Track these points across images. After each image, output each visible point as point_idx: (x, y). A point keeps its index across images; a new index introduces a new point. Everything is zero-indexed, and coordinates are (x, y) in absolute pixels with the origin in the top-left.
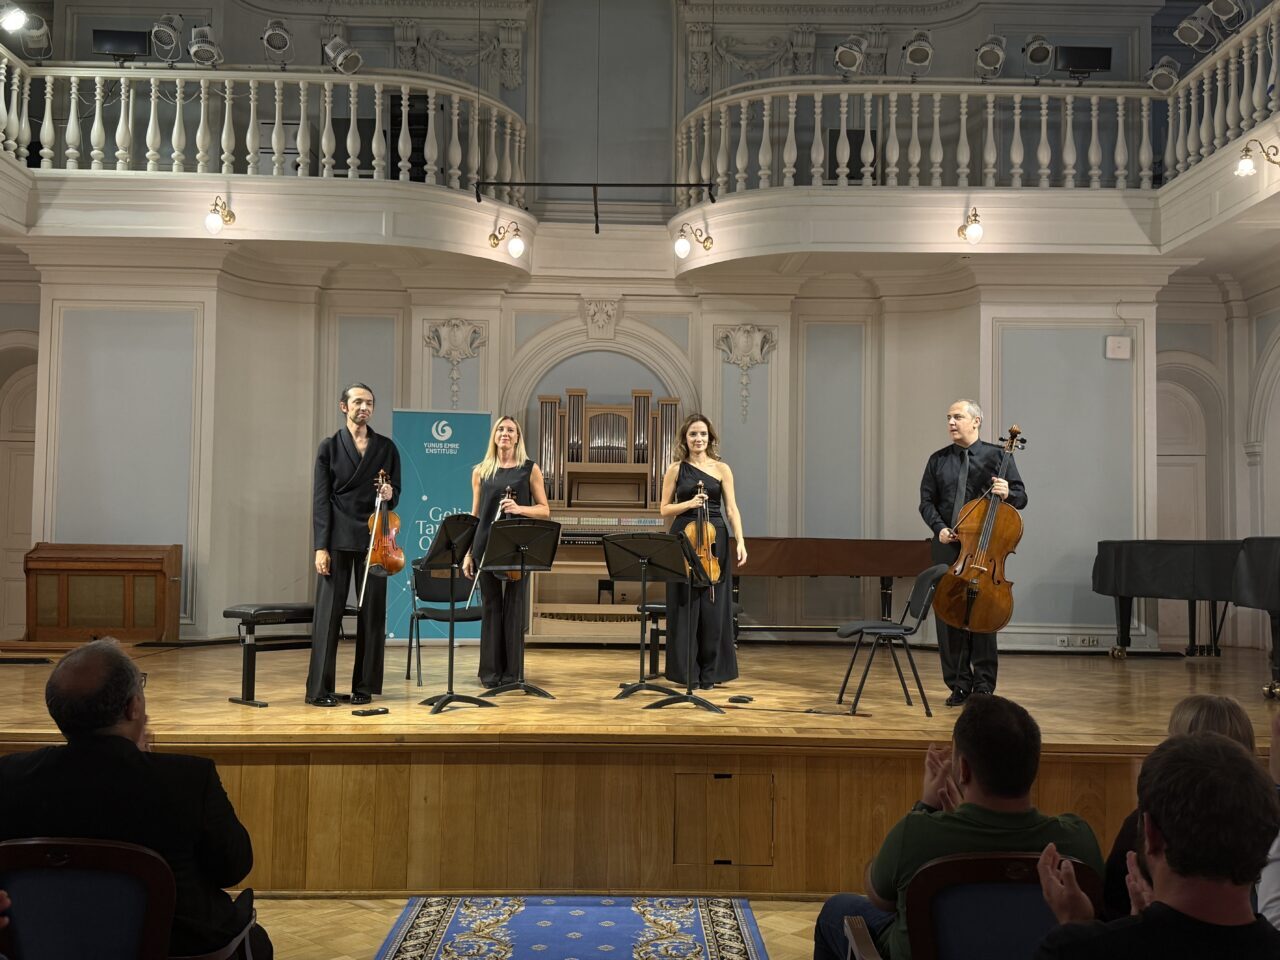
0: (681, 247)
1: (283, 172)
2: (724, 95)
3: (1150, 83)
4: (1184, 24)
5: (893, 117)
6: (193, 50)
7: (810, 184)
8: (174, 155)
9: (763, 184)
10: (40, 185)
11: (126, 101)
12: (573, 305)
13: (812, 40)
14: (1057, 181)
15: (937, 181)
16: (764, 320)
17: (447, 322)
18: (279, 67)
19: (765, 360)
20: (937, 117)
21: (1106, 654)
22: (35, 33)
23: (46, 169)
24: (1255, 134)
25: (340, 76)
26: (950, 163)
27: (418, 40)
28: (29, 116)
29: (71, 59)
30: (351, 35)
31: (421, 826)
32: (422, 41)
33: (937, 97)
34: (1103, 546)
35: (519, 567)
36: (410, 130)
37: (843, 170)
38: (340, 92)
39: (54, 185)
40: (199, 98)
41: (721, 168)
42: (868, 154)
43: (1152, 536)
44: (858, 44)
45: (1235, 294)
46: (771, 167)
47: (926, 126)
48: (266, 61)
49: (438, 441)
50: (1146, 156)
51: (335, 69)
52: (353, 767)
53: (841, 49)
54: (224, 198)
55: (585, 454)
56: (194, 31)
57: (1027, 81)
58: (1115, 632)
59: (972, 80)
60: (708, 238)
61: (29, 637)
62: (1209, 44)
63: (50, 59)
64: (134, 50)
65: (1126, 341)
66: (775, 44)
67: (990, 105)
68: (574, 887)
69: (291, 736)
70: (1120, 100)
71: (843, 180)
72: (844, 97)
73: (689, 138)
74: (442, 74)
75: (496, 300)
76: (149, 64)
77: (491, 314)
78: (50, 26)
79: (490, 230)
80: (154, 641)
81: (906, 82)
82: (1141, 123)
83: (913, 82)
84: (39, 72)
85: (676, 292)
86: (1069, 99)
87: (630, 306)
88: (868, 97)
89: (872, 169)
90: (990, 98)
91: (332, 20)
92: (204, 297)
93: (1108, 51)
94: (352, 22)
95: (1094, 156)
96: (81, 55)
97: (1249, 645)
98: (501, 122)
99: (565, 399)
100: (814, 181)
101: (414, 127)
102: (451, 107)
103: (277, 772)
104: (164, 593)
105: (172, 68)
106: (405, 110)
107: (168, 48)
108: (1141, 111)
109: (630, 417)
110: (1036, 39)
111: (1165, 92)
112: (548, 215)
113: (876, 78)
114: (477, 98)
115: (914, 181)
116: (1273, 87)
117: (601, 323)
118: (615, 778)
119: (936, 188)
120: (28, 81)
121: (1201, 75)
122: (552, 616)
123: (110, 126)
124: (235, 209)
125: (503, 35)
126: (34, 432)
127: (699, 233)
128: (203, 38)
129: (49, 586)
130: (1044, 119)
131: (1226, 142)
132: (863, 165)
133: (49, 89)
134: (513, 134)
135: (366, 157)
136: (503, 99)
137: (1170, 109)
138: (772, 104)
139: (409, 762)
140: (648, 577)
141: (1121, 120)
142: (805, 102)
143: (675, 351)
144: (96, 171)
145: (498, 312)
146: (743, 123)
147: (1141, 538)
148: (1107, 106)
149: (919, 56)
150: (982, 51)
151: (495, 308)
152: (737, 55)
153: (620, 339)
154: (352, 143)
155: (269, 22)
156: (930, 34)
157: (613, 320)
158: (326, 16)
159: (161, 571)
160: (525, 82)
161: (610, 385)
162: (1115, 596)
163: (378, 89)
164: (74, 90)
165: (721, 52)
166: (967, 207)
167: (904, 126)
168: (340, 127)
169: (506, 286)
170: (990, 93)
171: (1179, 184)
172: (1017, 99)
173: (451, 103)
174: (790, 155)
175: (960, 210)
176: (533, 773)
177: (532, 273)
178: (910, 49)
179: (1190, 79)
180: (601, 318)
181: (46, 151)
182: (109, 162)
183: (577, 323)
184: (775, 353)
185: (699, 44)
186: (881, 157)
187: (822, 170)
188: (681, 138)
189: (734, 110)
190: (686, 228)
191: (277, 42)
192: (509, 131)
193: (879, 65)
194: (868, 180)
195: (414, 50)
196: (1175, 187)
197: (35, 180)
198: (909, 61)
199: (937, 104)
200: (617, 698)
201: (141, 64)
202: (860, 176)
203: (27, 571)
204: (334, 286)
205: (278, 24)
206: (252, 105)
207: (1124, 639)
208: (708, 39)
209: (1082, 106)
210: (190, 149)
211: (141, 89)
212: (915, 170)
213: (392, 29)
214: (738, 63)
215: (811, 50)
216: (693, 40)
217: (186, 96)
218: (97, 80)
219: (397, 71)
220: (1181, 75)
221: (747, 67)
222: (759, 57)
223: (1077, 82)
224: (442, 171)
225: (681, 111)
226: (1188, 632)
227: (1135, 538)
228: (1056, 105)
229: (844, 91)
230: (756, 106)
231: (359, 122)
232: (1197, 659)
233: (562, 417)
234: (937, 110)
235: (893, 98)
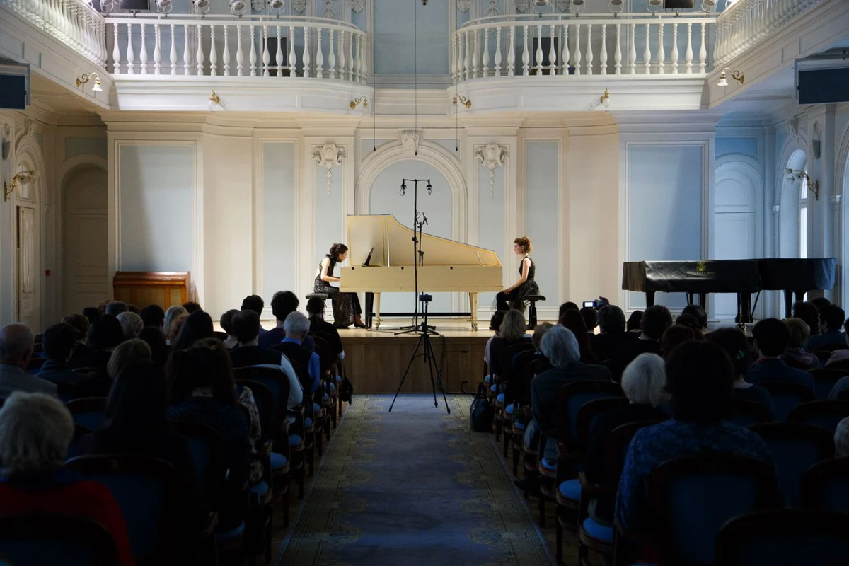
1: (243, 74)
2: (476, 23)
5: (566, 37)
7: (522, 74)
8: (184, 66)
9: (497, 74)
10: (115, 83)
11: (158, 36)
15: (590, 71)
16: (502, 142)
17: (324, 146)
18: (238, 18)
19: (502, 165)
20: (590, 37)
23: (117, 75)
25: (272, 22)
26: (597, 61)
33: (590, 26)
36: (309, 51)
37: (539, 67)
39: (123, 83)
41: (475, 63)
42: (553, 57)
46: (501, 65)
47: (584, 41)
50: (703, 55)
59: (609, 16)
60: (469, 102)
67: (619, 30)
70: (690, 25)
71: (540, 72)
72: (540, 28)
73: (458, 43)
77: (349, 140)
79: (351, 100)
81: (573, 18)
83: (577, 18)
86: (662, 25)
88: (553, 27)
89: (555, 66)
102: (329, 36)
113: (558, 15)
114: (342, 28)
115: (578, 72)
119: (590, 75)
120: (104, 26)
123: (150, 51)
127: (463, 99)
130: (648, 37)
133: (116, 31)
134: (360, 43)
135: (286, 65)
136: (354, 23)
143: (452, 159)
144: (144, 75)
145: (352, 139)
148: (682, 28)
154: (279, 57)
157: (417, 142)
159: (183, 285)
160: (365, 8)
163: (292, 28)
164: (130, 31)
167: (572, 42)
168: (272, 49)
170: (619, 23)
172: (633, 26)
173: (329, 33)
174: (511, 58)
180: (410, 142)
181: (116, 64)
183: (397, 144)
184: (508, 161)
186: (560, 60)
188: (454, 43)
189: (481, 32)
190: (457, 96)
194: (553, 72)
197: (113, 80)
199: (590, 30)
202: (549, 70)
203: (114, 286)
204: (261, 126)
209: (669, 29)
210: (193, 62)
212: (578, 66)
217: (190, 33)
218: (142, 25)
223: (668, 14)
225: (454, 23)
228: (654, 29)
229: (540, 24)
230: (493, 31)
234: (590, 33)
235: (566, 27)
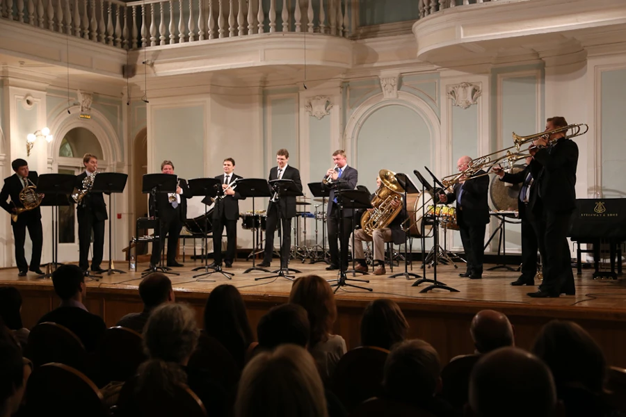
7: (462, 4)
8: (179, 35)
17: (314, 98)
19: (475, 103)
123: (157, 24)
133: (134, 12)
144: (153, 47)
151: (337, 88)
153: (401, 98)
157: (395, 88)
164: (143, 11)
180: (390, 88)
184: (480, 98)
210: (186, 31)
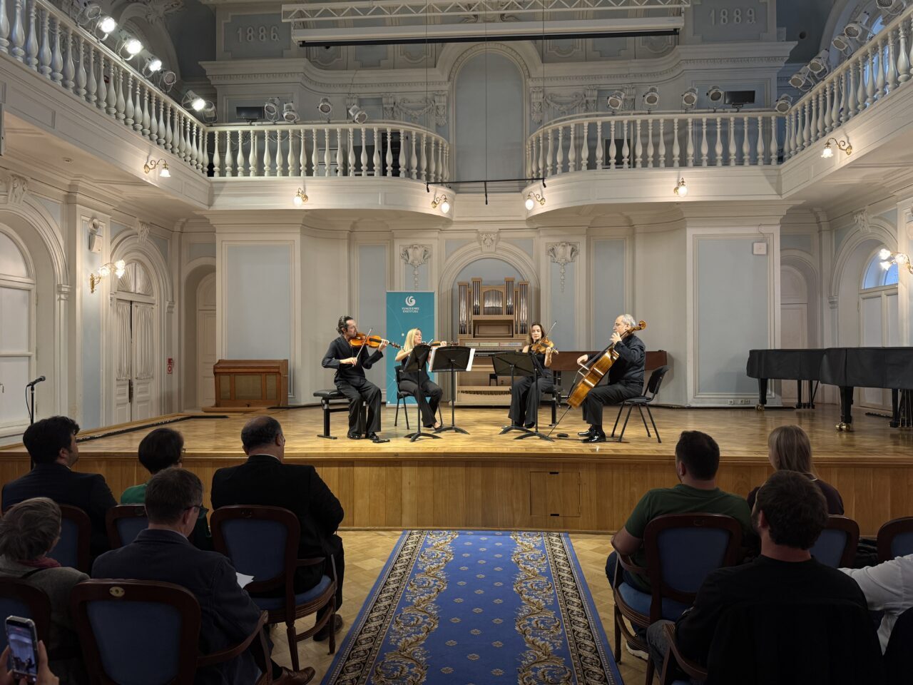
0: (529, 204)
1: (330, 174)
2: (550, 124)
3: (776, 108)
4: (794, 77)
5: (639, 132)
6: (285, 115)
7: (596, 168)
8: (277, 168)
9: (571, 169)
10: (214, 185)
11: (253, 141)
12: (474, 235)
13: (596, 93)
14: (726, 162)
15: (662, 165)
16: (573, 240)
17: (412, 246)
18: (326, 122)
19: (573, 261)
20: (662, 131)
21: (753, 408)
22: (209, 110)
23: (216, 177)
24: (832, 135)
25: (355, 125)
26: (669, 155)
27: (394, 103)
28: (208, 151)
29: (226, 122)
30: (361, 103)
31: (408, 497)
32: (396, 104)
33: (662, 121)
34: (752, 352)
35: (450, 370)
36: (392, 150)
37: (613, 161)
38: (357, 133)
39: (222, 184)
40: (288, 139)
41: (549, 162)
42: (626, 152)
43: (778, 347)
44: (620, 95)
45: (823, 218)
46: (575, 161)
47: (656, 135)
48: (320, 119)
49: (408, 306)
50: (774, 147)
51: (354, 121)
52: (375, 468)
53: (610, 98)
54: (303, 189)
55: (482, 311)
56: (285, 105)
57: (710, 110)
58: (758, 397)
59: (680, 111)
60: (543, 199)
61: (217, 405)
62: (808, 87)
63: (216, 122)
64: (256, 115)
65: (764, 245)
66: (576, 96)
67: (690, 124)
68: (482, 526)
69: (345, 453)
70: (760, 118)
71: (613, 166)
72: (613, 123)
73: (532, 147)
74: (407, 121)
75: (435, 234)
76: (264, 123)
77: (433, 241)
78: (216, 106)
79: (432, 200)
80: (276, 406)
81: (645, 114)
82: (771, 130)
83: (649, 113)
84: (211, 129)
85: (526, 227)
86: (732, 119)
87: (503, 235)
88: (625, 122)
89: (628, 160)
90: (690, 120)
91: (351, 96)
92: (294, 237)
93: (754, 92)
94: (362, 96)
95: (746, 149)
96: (231, 120)
97: (831, 402)
98: (437, 144)
99: (471, 283)
100: (598, 167)
101: (394, 148)
102: (412, 138)
103: (339, 470)
104: (280, 382)
105: (275, 124)
106: (389, 141)
107: (272, 114)
108: (771, 123)
109: (503, 291)
110: (714, 88)
111: (784, 113)
112: (461, 190)
113: (629, 112)
114: (424, 132)
115: (651, 165)
116: (842, 109)
117: (488, 244)
118: (500, 474)
119: (662, 168)
120: (206, 134)
121: (804, 103)
122: (467, 392)
123: (246, 154)
124: (307, 194)
125: (437, 99)
126: (215, 305)
127: (538, 196)
128: (289, 108)
129: (225, 380)
130: (719, 130)
131: (817, 139)
132: (623, 158)
133: (216, 138)
134: (442, 150)
135: (370, 165)
136: (437, 132)
137: (787, 121)
138: (575, 128)
139: (401, 466)
140: (515, 374)
141: (760, 129)
142: (592, 126)
143: (527, 257)
144: (240, 177)
145: (436, 241)
146: (560, 138)
147: (773, 348)
148: (753, 122)
149: (652, 100)
150: (685, 95)
151: (435, 238)
152: (556, 102)
153: (498, 252)
154: (364, 158)
155: (321, 99)
156: (657, 89)
157: (495, 242)
158: (349, 94)
159: (278, 372)
160: (448, 122)
161: (493, 275)
162: (758, 377)
163: (375, 130)
164: (228, 137)
165: (548, 101)
166: (679, 177)
167: (645, 136)
168: (358, 151)
169: (440, 227)
170: (690, 118)
171: (793, 161)
172: (704, 120)
173: (412, 136)
174: (585, 154)
175: (675, 179)
176: (460, 471)
177: (454, 220)
178: (647, 96)
179: (798, 106)
180: (488, 241)
181: (216, 169)
182: (247, 173)
183: (476, 245)
184: (578, 256)
185: (537, 98)
186: (633, 154)
187: (602, 161)
188: (528, 147)
189: (556, 132)
190: (531, 194)
191: (326, 109)
192: (440, 148)
193: (631, 105)
194: (626, 165)
195: (392, 109)
196: (789, 164)
197: (212, 183)
198: (646, 103)
199: (662, 125)
200: (500, 434)
201: (260, 123)
202: (622, 163)
203: (215, 373)
204: (356, 230)
205: (326, 100)
206: (314, 141)
207: (763, 400)
208: (541, 95)
209: (739, 122)
210: (285, 165)
211: (260, 135)
212: (650, 159)
213: (382, 99)
214: (557, 107)
215: (596, 99)
216: (534, 96)
217: (282, 138)
218: (239, 132)
219: (384, 121)
220: (793, 104)
221: (562, 109)
222: (568, 103)
223: (736, 110)
224: (408, 170)
225: (528, 133)
226: (797, 396)
227: (769, 348)
228: (725, 122)
229: (613, 120)
230: (567, 129)
231: (367, 147)
232: (802, 410)
233: (470, 293)
234: (662, 128)
235: (639, 122)
